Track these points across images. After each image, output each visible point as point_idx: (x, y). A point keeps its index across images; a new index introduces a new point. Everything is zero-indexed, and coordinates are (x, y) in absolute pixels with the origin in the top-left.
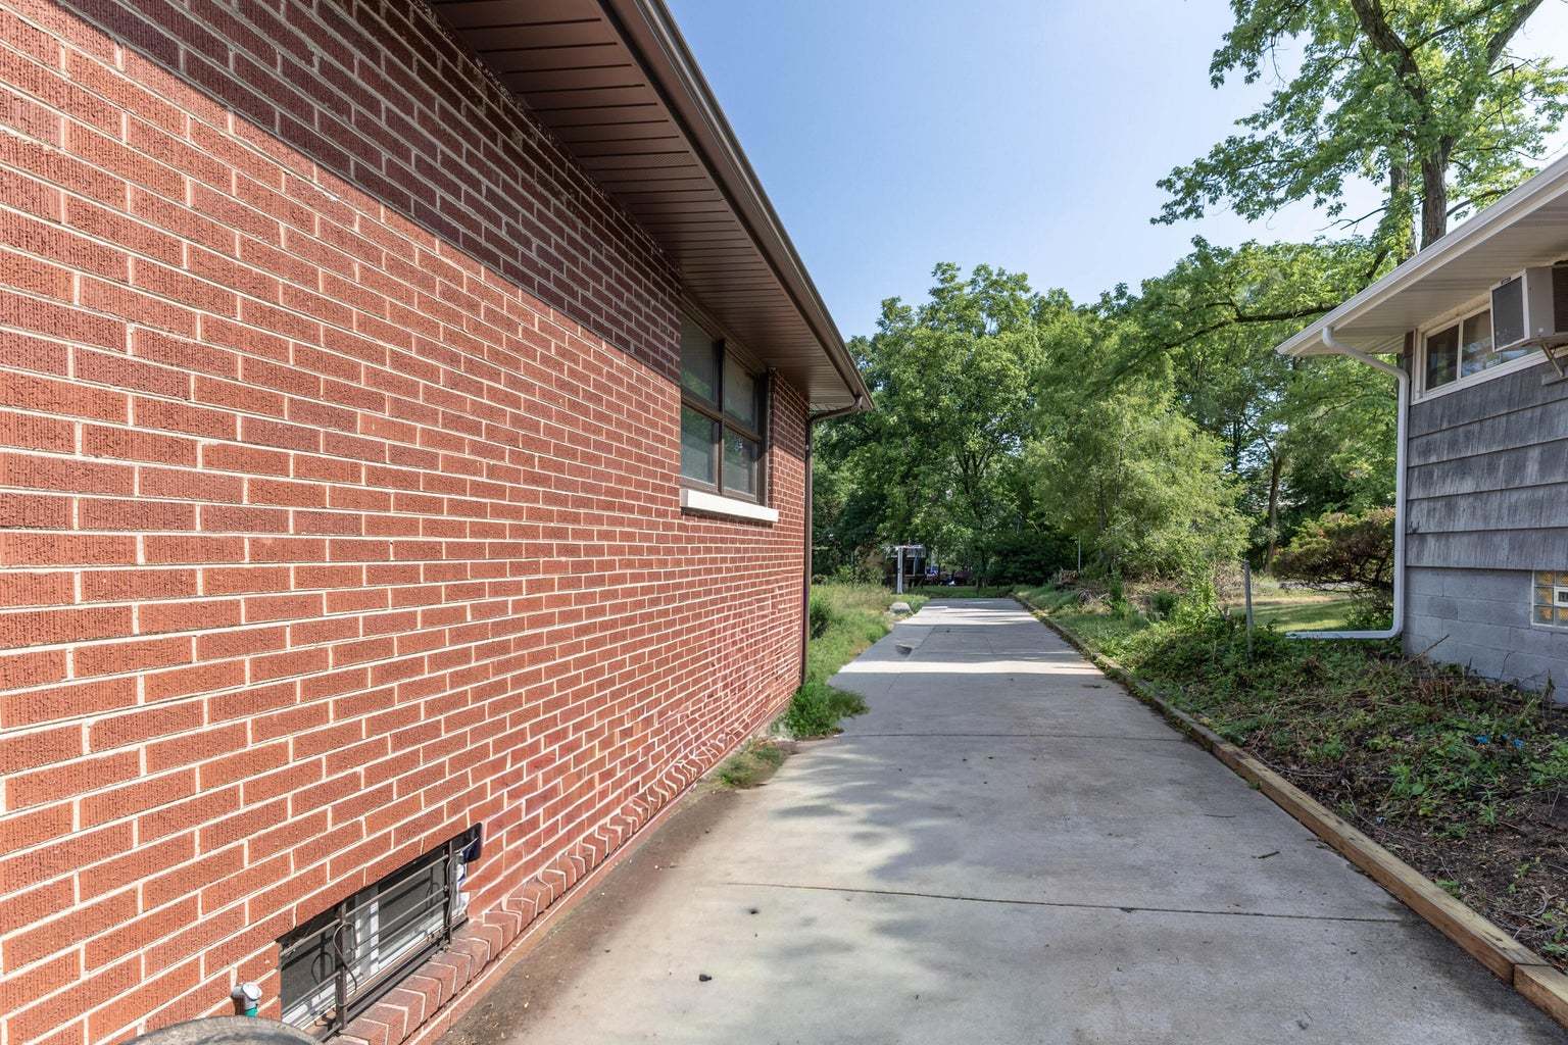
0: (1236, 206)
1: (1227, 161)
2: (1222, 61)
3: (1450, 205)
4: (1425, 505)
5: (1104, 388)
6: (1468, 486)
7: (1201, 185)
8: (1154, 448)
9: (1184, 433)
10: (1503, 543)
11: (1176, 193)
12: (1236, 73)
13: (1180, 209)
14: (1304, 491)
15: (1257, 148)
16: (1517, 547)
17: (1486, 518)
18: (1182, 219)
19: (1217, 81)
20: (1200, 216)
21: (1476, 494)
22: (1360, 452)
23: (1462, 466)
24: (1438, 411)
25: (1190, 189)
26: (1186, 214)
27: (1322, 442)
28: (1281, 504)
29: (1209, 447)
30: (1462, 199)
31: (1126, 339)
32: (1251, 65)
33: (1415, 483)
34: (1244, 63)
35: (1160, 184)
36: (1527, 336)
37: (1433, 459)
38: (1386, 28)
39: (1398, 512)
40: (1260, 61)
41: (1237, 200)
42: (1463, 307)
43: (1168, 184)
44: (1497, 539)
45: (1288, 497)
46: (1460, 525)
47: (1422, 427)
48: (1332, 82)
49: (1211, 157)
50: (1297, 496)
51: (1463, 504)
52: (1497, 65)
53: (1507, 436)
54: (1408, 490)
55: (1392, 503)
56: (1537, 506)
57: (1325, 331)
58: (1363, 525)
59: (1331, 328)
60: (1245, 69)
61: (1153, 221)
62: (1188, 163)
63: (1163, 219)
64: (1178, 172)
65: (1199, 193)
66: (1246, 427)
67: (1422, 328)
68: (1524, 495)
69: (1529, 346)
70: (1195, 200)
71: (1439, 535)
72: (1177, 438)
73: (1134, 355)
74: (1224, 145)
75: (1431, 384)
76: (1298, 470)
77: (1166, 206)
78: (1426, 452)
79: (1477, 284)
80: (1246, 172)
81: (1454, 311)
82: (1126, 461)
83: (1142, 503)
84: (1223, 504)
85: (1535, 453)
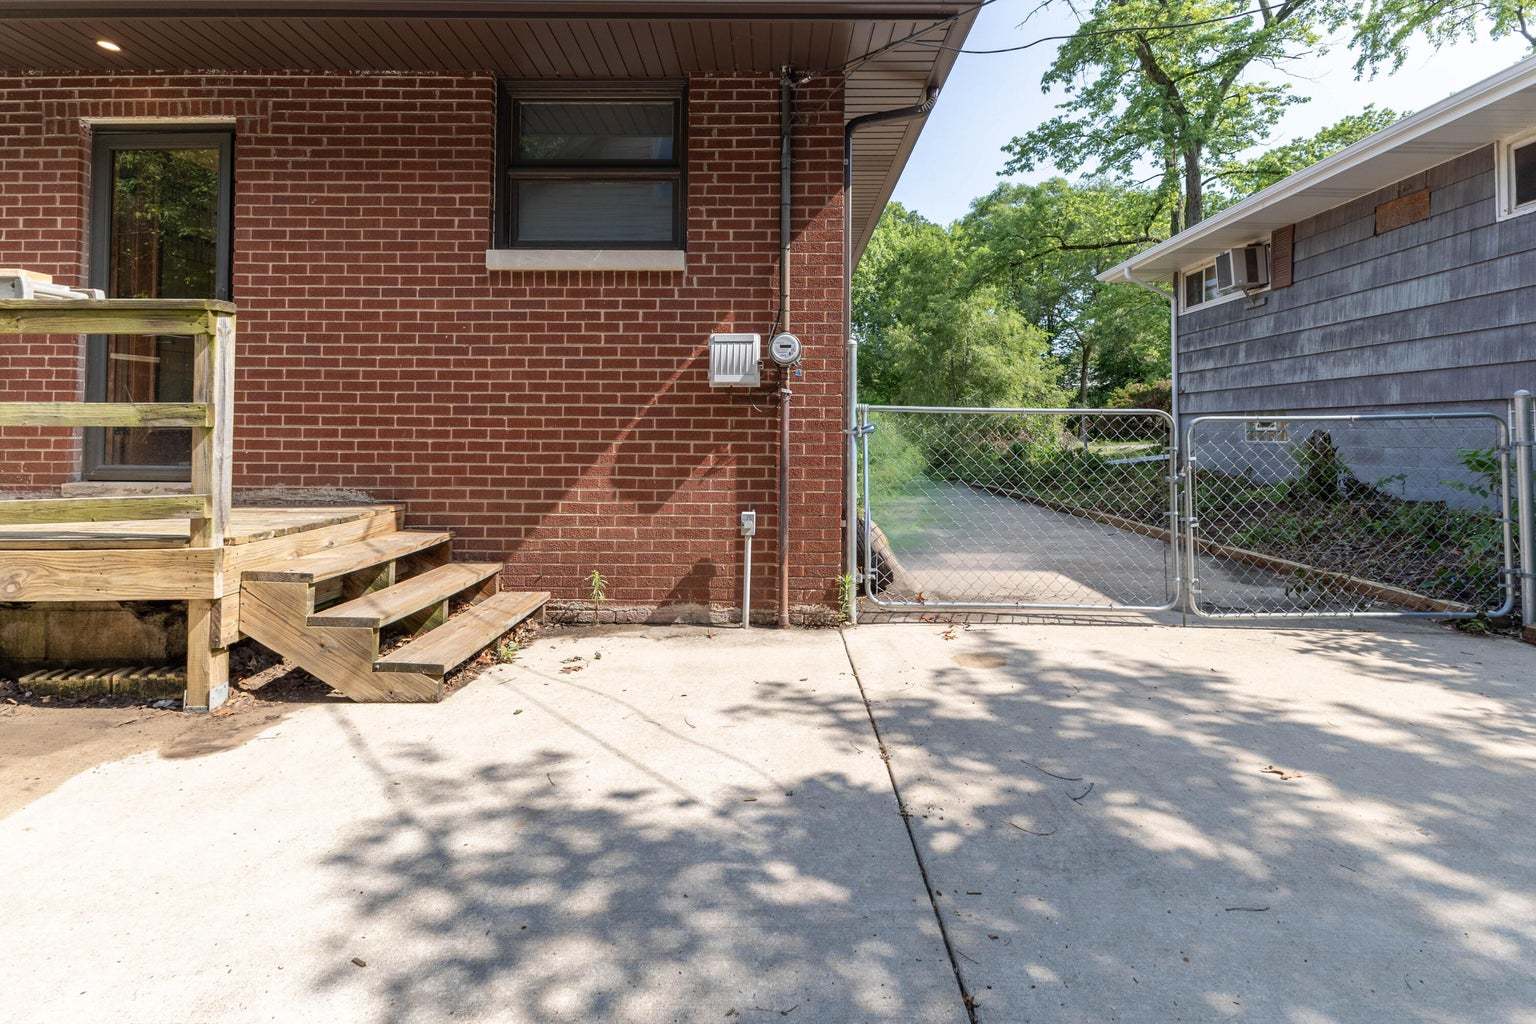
0: (1056, 164)
1: (1051, 134)
2: (1049, 77)
3: (1203, 178)
4: (1189, 376)
5: (964, 293)
6: (1210, 365)
7: (1033, 149)
8: (993, 336)
9: (1017, 325)
10: (1229, 396)
11: (1014, 154)
12: (1059, 86)
13: (1018, 165)
14: (1108, 373)
15: (1070, 126)
16: (1236, 399)
17: (1221, 383)
18: (1019, 172)
19: (1045, 89)
20: (1031, 169)
21: (1215, 369)
22: (1151, 343)
23: (1207, 353)
24: (1194, 320)
25: (1024, 153)
26: (1022, 169)
27: (1120, 333)
28: (1089, 385)
29: (1035, 336)
30: (1211, 176)
31: (982, 258)
32: (1069, 81)
33: (1183, 364)
34: (1064, 80)
35: (1003, 149)
36: (1233, 284)
37: (1192, 349)
38: (1157, 67)
39: (1173, 383)
40: (1074, 78)
41: (1057, 160)
42: (1204, 261)
43: (1009, 149)
44: (1227, 394)
45: (1095, 378)
46: (1208, 387)
47: (1185, 329)
48: (1122, 84)
49: (1039, 130)
50: (1101, 378)
51: (1209, 375)
52: (1230, 93)
53: (1229, 336)
54: (1178, 368)
55: (1170, 378)
56: (1244, 375)
57: (1126, 271)
58: (1153, 390)
59: (1130, 268)
60: (1064, 84)
61: (998, 174)
62: (1022, 135)
63: (1006, 172)
64: (1015, 140)
65: (1032, 155)
66: (1058, 319)
67: (1183, 270)
68: (1239, 369)
69: (1236, 288)
70: (1028, 160)
71: (1197, 394)
72: (1011, 329)
73: (986, 270)
74: (1048, 123)
75: (1190, 303)
76: (1102, 355)
77: (1008, 163)
78: (1187, 345)
79: (1210, 251)
80: (1064, 141)
81: (1200, 263)
82: (974, 347)
83: (986, 380)
84: (1048, 382)
85: (1243, 346)
